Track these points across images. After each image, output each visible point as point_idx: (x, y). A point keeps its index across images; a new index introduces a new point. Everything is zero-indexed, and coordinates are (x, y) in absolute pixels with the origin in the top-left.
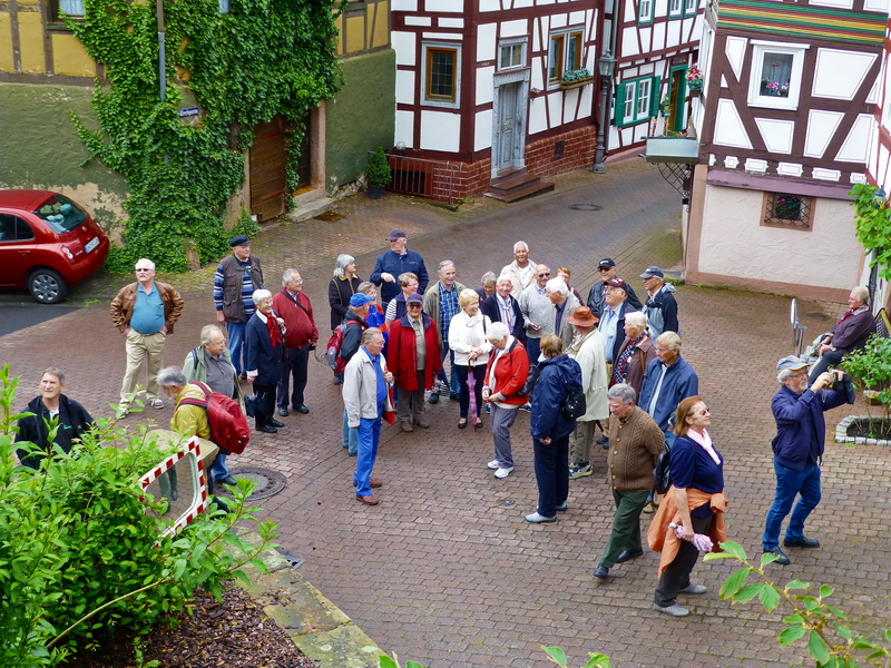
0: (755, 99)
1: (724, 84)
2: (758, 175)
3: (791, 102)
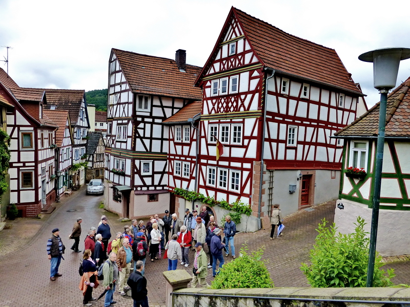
0: (143, 174)
1: (136, 171)
2: (145, 191)
3: (150, 173)
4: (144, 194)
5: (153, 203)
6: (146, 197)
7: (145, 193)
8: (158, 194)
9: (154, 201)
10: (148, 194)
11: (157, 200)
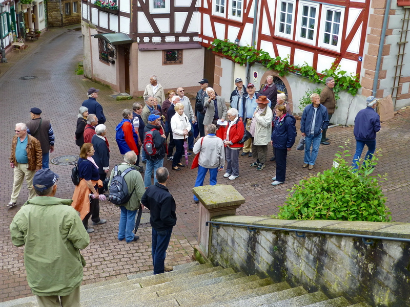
0: (153, 10)
1: (139, 5)
2: (158, 44)
3: (167, 10)
4: (155, 50)
5: (173, 68)
6: (159, 57)
7: (158, 47)
8: (182, 50)
9: (176, 63)
10: (163, 50)
11: (181, 62)
